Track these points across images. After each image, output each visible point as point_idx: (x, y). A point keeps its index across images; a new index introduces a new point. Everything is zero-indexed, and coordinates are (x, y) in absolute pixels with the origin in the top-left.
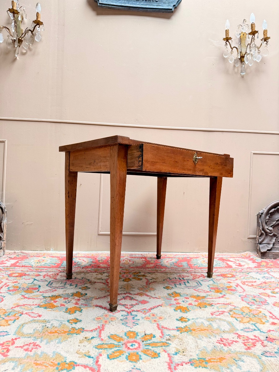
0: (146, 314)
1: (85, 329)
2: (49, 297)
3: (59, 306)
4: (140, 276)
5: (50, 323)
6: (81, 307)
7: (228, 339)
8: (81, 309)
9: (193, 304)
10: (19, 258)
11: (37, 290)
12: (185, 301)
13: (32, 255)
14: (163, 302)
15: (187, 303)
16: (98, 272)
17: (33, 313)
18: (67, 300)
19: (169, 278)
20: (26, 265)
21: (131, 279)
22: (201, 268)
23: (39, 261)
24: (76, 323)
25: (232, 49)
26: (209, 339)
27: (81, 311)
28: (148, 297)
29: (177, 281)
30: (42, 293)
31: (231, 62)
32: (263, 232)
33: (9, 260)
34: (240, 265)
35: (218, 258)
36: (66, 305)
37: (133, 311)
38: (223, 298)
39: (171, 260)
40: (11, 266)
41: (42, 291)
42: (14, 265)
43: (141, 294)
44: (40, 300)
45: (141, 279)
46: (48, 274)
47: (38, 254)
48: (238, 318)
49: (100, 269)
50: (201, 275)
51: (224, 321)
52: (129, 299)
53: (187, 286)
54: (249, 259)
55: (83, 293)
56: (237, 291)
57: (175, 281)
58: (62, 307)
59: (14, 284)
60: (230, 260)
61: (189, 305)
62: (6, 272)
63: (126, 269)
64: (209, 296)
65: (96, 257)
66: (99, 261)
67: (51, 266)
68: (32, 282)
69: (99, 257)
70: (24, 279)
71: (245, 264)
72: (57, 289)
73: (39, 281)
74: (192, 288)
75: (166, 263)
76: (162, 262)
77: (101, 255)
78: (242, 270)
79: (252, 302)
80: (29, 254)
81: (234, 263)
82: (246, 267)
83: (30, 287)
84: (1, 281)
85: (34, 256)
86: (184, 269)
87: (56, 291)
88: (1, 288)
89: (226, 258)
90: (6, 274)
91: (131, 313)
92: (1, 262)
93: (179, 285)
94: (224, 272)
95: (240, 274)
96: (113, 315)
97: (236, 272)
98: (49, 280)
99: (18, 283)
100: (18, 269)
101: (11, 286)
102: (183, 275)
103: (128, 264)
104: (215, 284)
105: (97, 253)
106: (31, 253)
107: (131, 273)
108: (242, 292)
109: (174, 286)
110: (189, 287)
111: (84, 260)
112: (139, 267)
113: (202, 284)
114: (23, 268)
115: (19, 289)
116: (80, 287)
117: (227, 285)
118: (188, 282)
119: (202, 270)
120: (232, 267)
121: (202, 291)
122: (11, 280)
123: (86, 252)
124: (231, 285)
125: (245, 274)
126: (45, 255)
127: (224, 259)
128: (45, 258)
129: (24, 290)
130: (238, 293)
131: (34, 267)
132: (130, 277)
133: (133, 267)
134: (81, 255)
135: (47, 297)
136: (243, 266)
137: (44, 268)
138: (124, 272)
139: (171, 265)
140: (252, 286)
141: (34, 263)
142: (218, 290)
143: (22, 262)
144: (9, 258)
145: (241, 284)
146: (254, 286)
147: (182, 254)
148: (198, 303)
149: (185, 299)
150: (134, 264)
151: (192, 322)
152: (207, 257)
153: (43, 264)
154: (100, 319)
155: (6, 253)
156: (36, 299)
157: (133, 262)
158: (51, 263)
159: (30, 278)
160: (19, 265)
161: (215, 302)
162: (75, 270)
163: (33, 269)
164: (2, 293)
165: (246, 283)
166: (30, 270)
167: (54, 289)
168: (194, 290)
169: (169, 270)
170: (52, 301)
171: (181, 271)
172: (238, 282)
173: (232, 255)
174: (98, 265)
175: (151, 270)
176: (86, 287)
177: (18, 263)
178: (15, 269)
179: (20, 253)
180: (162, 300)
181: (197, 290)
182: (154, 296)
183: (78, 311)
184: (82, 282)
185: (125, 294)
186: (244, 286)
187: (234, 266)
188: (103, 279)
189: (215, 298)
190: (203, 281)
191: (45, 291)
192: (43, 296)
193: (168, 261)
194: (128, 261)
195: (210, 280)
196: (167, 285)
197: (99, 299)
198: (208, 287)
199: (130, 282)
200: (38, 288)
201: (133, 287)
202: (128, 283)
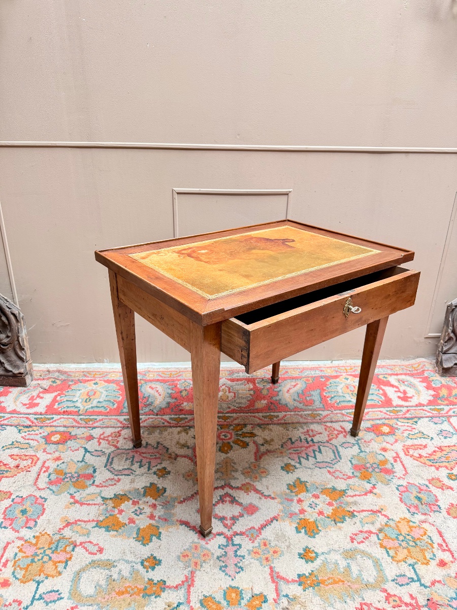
0: (253, 542)
1: (167, 584)
2: (111, 499)
3: (127, 523)
4: (244, 435)
5: (117, 569)
6: (159, 525)
7: (371, 604)
8: (160, 531)
9: (325, 513)
10: (56, 387)
11: (92, 481)
12: (313, 505)
13: (77, 379)
14: (280, 507)
15: (317, 510)
16: (180, 426)
17: (90, 542)
18: (136, 508)
19: (291, 439)
21: (232, 444)
22: (342, 408)
23: (87, 395)
24: (153, 569)
26: (344, 604)
27: (159, 537)
28: (258, 495)
29: (303, 447)
30: (100, 488)
32: (452, 335)
33: (41, 395)
34: (405, 398)
36: (137, 519)
37: (236, 534)
38: (372, 494)
39: (295, 386)
40: (46, 413)
41: (98, 484)
42: (51, 409)
43: (247, 488)
44: (97, 506)
46: (105, 435)
47: (85, 375)
48: (390, 549)
49: (183, 416)
50: (340, 429)
51: (370, 556)
52: (229, 502)
53: (318, 460)
54: (421, 380)
55: (161, 488)
56: (395, 475)
57: (299, 447)
58: (132, 525)
59: (56, 464)
60: (390, 381)
61: (319, 515)
62: (41, 431)
63: (224, 416)
64: (350, 490)
65: (176, 382)
66: (181, 392)
67: (108, 410)
68: (83, 458)
69: (180, 380)
70: (69, 449)
71: (414, 395)
72: (120, 477)
73: (93, 456)
74: (326, 468)
75: (287, 395)
76: (280, 393)
77: (184, 375)
78: (408, 411)
79: (415, 505)
80: (71, 376)
81: (396, 391)
82: (414, 401)
83: (81, 473)
84: (36, 456)
85: (80, 381)
86: (315, 412)
87: (119, 483)
88: (38, 475)
89: (383, 376)
90: (42, 435)
91: (232, 540)
92: (30, 401)
93: (306, 459)
94: (377, 419)
95: (403, 424)
96: (206, 546)
97: (397, 419)
98: (107, 452)
99: (62, 461)
100: (58, 420)
101: (52, 469)
102: (312, 431)
103: (228, 400)
104: (362, 454)
105: (177, 370)
106: (74, 370)
107: (232, 427)
108: (402, 478)
109: (298, 461)
110: (321, 465)
111: (157, 389)
112: (244, 408)
113: (341, 454)
114: (65, 416)
115: (64, 477)
116: (154, 469)
117: (381, 458)
118: (320, 449)
119: (343, 415)
120: (391, 403)
121: (341, 475)
122: (50, 454)
123: (160, 367)
124: (387, 457)
125: (410, 425)
126: (96, 376)
127: (380, 379)
128: (97, 386)
129: (72, 480)
130: (395, 480)
131: (81, 415)
132: (231, 438)
133: (235, 408)
134: (152, 376)
135: (107, 499)
136: (409, 400)
137: (98, 416)
138: (220, 423)
139: (294, 400)
140: (419, 459)
141: (81, 403)
142: (365, 472)
143: (62, 399)
144: (41, 390)
145: (402, 455)
146: (422, 460)
147: (313, 366)
148: (333, 509)
149: (313, 499)
150: (237, 401)
151: (322, 562)
152: (353, 374)
153: (95, 405)
154: (188, 556)
155: (34, 373)
156: (92, 505)
157: (235, 394)
158: (107, 401)
159: (78, 446)
160: (59, 408)
161: (358, 505)
162: (145, 421)
163: (81, 419)
164: (42, 489)
165: (410, 452)
166: (77, 425)
167: (116, 475)
168: (329, 472)
169: (290, 415)
170: (116, 509)
171: (309, 418)
172: (399, 447)
173: (394, 366)
174: (181, 405)
175: (263, 416)
176: (165, 468)
177: (57, 404)
178: (54, 419)
179: (57, 374)
180: (278, 503)
181: (333, 472)
182: (266, 493)
183: (155, 536)
184: (158, 456)
185: (223, 489)
186: (407, 461)
187: (396, 401)
188: (189, 445)
189: (359, 496)
190: (343, 445)
191: (104, 482)
192: (102, 498)
193: (290, 389)
194: (226, 392)
195: (354, 445)
196: (287, 460)
197: (185, 502)
198: (351, 464)
199: (231, 454)
200: (92, 477)
201: (235, 467)
202: (226, 455)
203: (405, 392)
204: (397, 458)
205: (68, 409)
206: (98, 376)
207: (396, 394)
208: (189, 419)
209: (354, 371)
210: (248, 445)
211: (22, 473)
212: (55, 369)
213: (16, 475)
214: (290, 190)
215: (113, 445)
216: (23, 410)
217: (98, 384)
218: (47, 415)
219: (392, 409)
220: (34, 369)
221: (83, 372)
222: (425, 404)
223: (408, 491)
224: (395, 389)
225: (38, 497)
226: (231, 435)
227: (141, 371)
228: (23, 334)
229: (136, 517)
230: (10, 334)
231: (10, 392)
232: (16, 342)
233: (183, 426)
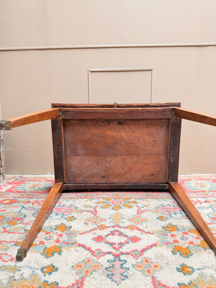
0: (137, 259)
1: (60, 285)
3: (38, 244)
4: (130, 202)
5: (20, 273)
6: (62, 246)
8: (62, 249)
9: (195, 243)
10: (16, 183)
11: (21, 221)
12: (184, 238)
13: (29, 180)
14: (158, 239)
15: (187, 241)
16: (87, 198)
17: (6, 254)
18: (48, 236)
19: (162, 205)
20: (20, 191)
21: (121, 206)
22: (196, 192)
23: (33, 185)
24: (50, 274)
27: (60, 253)
28: (140, 232)
29: (172, 208)
30: (25, 225)
33: (6, 185)
35: (212, 179)
36: (46, 242)
37: (122, 253)
40: (6, 192)
41: (25, 223)
42: (9, 191)
43: (131, 228)
44: (20, 234)
45: (132, 207)
46: (38, 201)
47: (35, 178)
49: (90, 194)
50: (196, 201)
52: (118, 235)
55: (68, 226)
57: (169, 209)
58: (42, 245)
61: (190, 244)
63: (117, 195)
67: (44, 191)
68: (20, 211)
70: (13, 207)
73: (27, 210)
80: (27, 179)
83: (15, 217)
85: (31, 181)
91: (119, 258)
93: (175, 214)
96: (97, 260)
98: (37, 208)
99: (5, 212)
100: (12, 195)
104: (215, 212)
106: (29, 177)
107: (122, 199)
109: (169, 215)
114: (17, 193)
116: (66, 217)
119: (198, 195)
126: (41, 179)
128: (40, 182)
129: (8, 221)
131: (27, 193)
132: (121, 203)
137: (36, 193)
138: (114, 197)
141: (28, 188)
143: (18, 187)
144: (7, 183)
148: (201, 241)
149: (184, 235)
151: (198, 275)
153: (37, 189)
154: (81, 266)
155: (6, 177)
156: (16, 233)
158: (44, 188)
159: (19, 205)
160: (14, 190)
166: (22, 197)
169: (161, 194)
175: (142, 195)
176: (73, 217)
178: (9, 194)
179: (19, 178)
180: (156, 236)
182: (146, 230)
183: (57, 252)
184: (70, 211)
185: (114, 228)
188: (92, 206)
190: (200, 208)
191: (29, 222)
192: (25, 230)
195: (208, 208)
196: (160, 215)
197: (84, 234)
198: (209, 217)
199: (120, 211)
200: (22, 219)
201: (123, 217)
202: (117, 211)
208: (93, 195)
209: (200, 178)
212: (19, 176)
214: (153, 68)
215: (41, 205)
229: (45, 241)
233: (89, 198)
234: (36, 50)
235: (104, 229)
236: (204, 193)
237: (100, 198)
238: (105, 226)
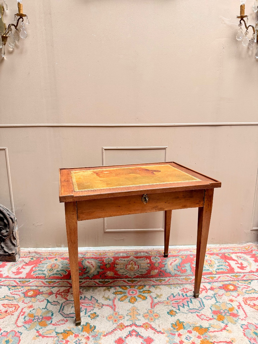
2: (61, 333)
4: (144, 292)
10: (33, 261)
12: (188, 338)
14: (168, 340)
15: (190, 341)
18: (77, 339)
19: (173, 294)
21: (137, 298)
23: (51, 266)
25: (247, 28)
28: (153, 331)
29: (181, 299)
30: (55, 326)
31: (245, 45)
33: (24, 267)
34: (242, 268)
35: (221, 253)
38: (225, 330)
39: (175, 261)
40: (26, 278)
41: (54, 323)
42: (29, 276)
43: (146, 326)
44: (53, 338)
46: (60, 292)
47: (51, 254)
49: (107, 280)
50: (204, 288)
52: (135, 335)
53: (190, 308)
54: (251, 256)
55: (92, 326)
56: (239, 317)
57: (178, 299)
59: (29, 310)
60: (232, 257)
62: (22, 289)
63: (132, 280)
64: (211, 328)
65: (103, 259)
66: (106, 265)
67: (63, 276)
68: (46, 306)
69: (106, 257)
70: (38, 300)
71: (248, 265)
72: (68, 319)
73: (52, 305)
74: (195, 313)
75: (170, 267)
76: (166, 266)
77: (108, 254)
78: (244, 276)
79: (254, 338)
80: (42, 255)
81: (236, 263)
82: (248, 270)
83: (43, 316)
84: (17, 305)
85: (47, 258)
86: (188, 277)
87: (67, 323)
88: (18, 317)
89: (228, 254)
90: (22, 292)
92: (17, 271)
93: (183, 307)
94: (226, 281)
95: (242, 284)
97: (238, 281)
98: (61, 302)
99: (33, 308)
100: (33, 282)
101: (27, 314)
102: (186, 289)
103: (134, 270)
104: (217, 304)
105: (104, 251)
106: (44, 252)
107: (137, 287)
108: (244, 319)
109: (178, 308)
110: (192, 311)
111: (92, 263)
112: (144, 275)
113: (204, 303)
114: (37, 280)
115: (34, 318)
116: (89, 314)
117: (230, 306)
118: (191, 301)
119: (205, 278)
120: (234, 271)
121: (205, 318)
122: (26, 303)
123: (94, 250)
124: (233, 306)
125: (247, 285)
126: (56, 255)
127: (226, 256)
128: (57, 261)
129: (38, 321)
130: (240, 321)
131: (47, 279)
132: (136, 294)
133: (139, 275)
134: (89, 255)
135: (59, 333)
136: (245, 268)
137: (56, 279)
138: (130, 284)
139: (175, 270)
140: (254, 307)
141: (47, 271)
142: (220, 316)
143: (36, 269)
144: (24, 264)
145: (243, 304)
146: (255, 307)
147: (186, 249)
148: (201, 341)
149: (188, 334)
150: (140, 271)
152: (209, 253)
153: (55, 273)
155: (21, 254)
156: (49, 337)
157: (138, 266)
158: (62, 270)
159: (44, 298)
160: (34, 275)
161: (217, 338)
162: (84, 283)
163: (46, 281)
164: (19, 327)
165: (248, 302)
166: (44, 285)
167: (65, 317)
168: (197, 315)
169: (172, 279)
170: (64, 340)
171: (184, 281)
172: (240, 299)
173: (234, 247)
174: (106, 273)
175: (155, 280)
176: (95, 313)
177: (33, 272)
178: (30, 282)
179: (34, 254)
180: (166, 336)
181: (200, 316)
182: (158, 330)
184: (91, 305)
185: (131, 327)
186: (247, 308)
187: (237, 270)
188: (111, 298)
189: (217, 331)
190: (205, 298)
191: (57, 322)
192: (56, 332)
193: (172, 263)
194: (133, 265)
195: (212, 297)
196: (171, 308)
197: (107, 335)
198: (211, 310)
199: (136, 304)
200: (51, 318)
201: (139, 312)
202: (133, 305)
203: (241, 264)
204: (240, 306)
205: (39, 276)
206: (57, 255)
207: (236, 265)
208: (110, 282)
209: (210, 251)
210: (146, 298)
211: (8, 316)
212: (33, 251)
213: (5, 317)
214: (166, 147)
215: (64, 298)
216: (13, 276)
217: (57, 260)
218: (26, 279)
219: (234, 274)
220: (21, 251)
221: (49, 253)
222: (255, 271)
223: (248, 328)
224: (235, 262)
225: (17, 332)
226: (136, 292)
227: (83, 252)
228: (16, 230)
230: (8, 230)
231: (6, 265)
232: (12, 235)
233: (107, 287)
234: (47, 127)
235: (123, 329)
236: (211, 276)
237: (117, 286)
238: (124, 325)
